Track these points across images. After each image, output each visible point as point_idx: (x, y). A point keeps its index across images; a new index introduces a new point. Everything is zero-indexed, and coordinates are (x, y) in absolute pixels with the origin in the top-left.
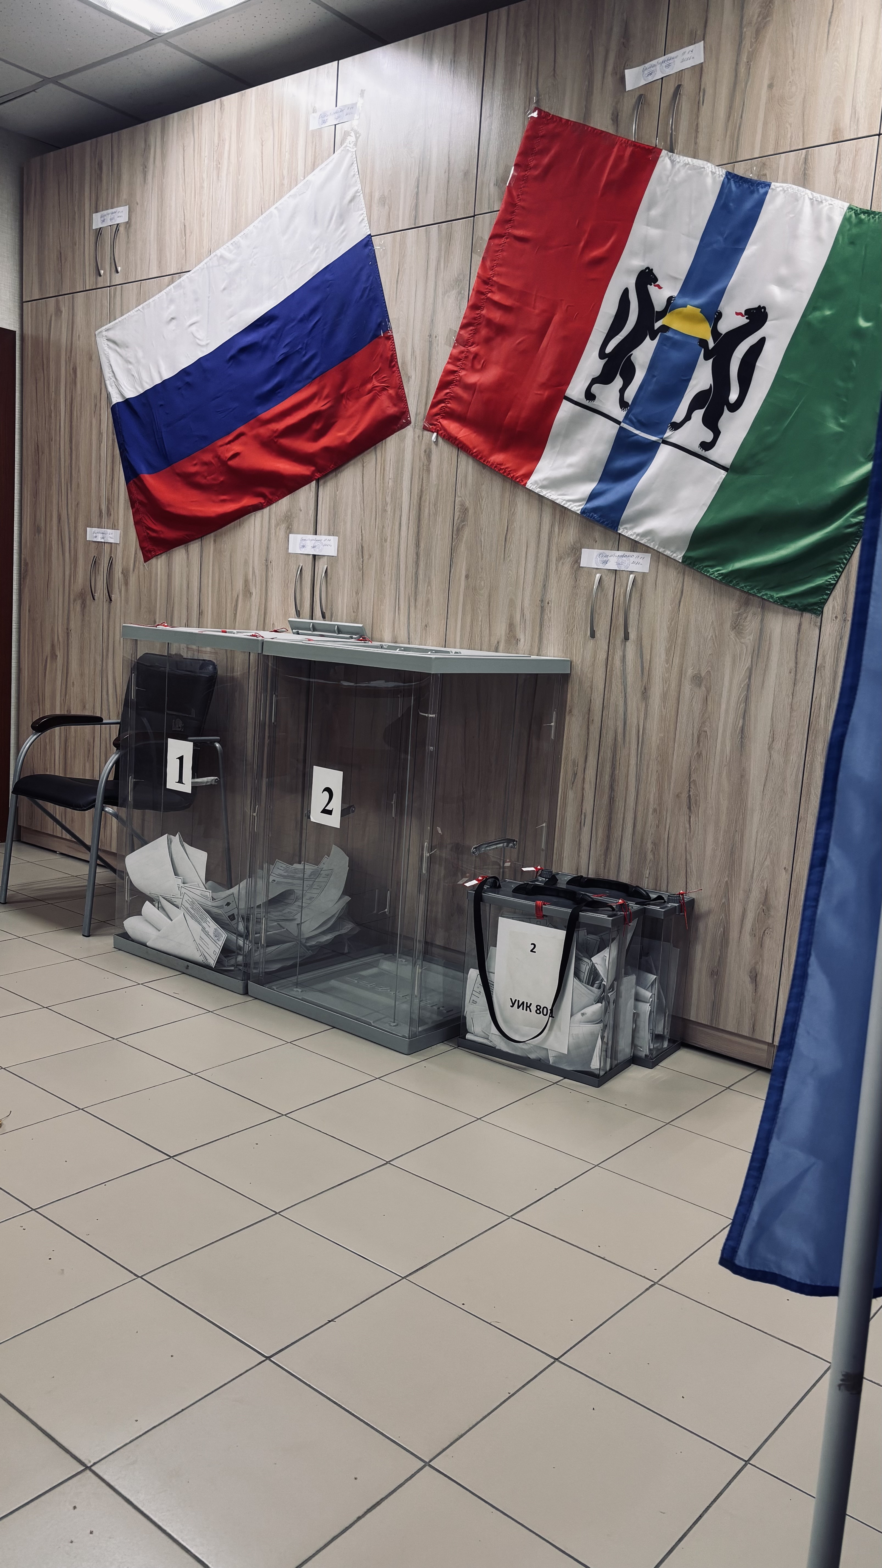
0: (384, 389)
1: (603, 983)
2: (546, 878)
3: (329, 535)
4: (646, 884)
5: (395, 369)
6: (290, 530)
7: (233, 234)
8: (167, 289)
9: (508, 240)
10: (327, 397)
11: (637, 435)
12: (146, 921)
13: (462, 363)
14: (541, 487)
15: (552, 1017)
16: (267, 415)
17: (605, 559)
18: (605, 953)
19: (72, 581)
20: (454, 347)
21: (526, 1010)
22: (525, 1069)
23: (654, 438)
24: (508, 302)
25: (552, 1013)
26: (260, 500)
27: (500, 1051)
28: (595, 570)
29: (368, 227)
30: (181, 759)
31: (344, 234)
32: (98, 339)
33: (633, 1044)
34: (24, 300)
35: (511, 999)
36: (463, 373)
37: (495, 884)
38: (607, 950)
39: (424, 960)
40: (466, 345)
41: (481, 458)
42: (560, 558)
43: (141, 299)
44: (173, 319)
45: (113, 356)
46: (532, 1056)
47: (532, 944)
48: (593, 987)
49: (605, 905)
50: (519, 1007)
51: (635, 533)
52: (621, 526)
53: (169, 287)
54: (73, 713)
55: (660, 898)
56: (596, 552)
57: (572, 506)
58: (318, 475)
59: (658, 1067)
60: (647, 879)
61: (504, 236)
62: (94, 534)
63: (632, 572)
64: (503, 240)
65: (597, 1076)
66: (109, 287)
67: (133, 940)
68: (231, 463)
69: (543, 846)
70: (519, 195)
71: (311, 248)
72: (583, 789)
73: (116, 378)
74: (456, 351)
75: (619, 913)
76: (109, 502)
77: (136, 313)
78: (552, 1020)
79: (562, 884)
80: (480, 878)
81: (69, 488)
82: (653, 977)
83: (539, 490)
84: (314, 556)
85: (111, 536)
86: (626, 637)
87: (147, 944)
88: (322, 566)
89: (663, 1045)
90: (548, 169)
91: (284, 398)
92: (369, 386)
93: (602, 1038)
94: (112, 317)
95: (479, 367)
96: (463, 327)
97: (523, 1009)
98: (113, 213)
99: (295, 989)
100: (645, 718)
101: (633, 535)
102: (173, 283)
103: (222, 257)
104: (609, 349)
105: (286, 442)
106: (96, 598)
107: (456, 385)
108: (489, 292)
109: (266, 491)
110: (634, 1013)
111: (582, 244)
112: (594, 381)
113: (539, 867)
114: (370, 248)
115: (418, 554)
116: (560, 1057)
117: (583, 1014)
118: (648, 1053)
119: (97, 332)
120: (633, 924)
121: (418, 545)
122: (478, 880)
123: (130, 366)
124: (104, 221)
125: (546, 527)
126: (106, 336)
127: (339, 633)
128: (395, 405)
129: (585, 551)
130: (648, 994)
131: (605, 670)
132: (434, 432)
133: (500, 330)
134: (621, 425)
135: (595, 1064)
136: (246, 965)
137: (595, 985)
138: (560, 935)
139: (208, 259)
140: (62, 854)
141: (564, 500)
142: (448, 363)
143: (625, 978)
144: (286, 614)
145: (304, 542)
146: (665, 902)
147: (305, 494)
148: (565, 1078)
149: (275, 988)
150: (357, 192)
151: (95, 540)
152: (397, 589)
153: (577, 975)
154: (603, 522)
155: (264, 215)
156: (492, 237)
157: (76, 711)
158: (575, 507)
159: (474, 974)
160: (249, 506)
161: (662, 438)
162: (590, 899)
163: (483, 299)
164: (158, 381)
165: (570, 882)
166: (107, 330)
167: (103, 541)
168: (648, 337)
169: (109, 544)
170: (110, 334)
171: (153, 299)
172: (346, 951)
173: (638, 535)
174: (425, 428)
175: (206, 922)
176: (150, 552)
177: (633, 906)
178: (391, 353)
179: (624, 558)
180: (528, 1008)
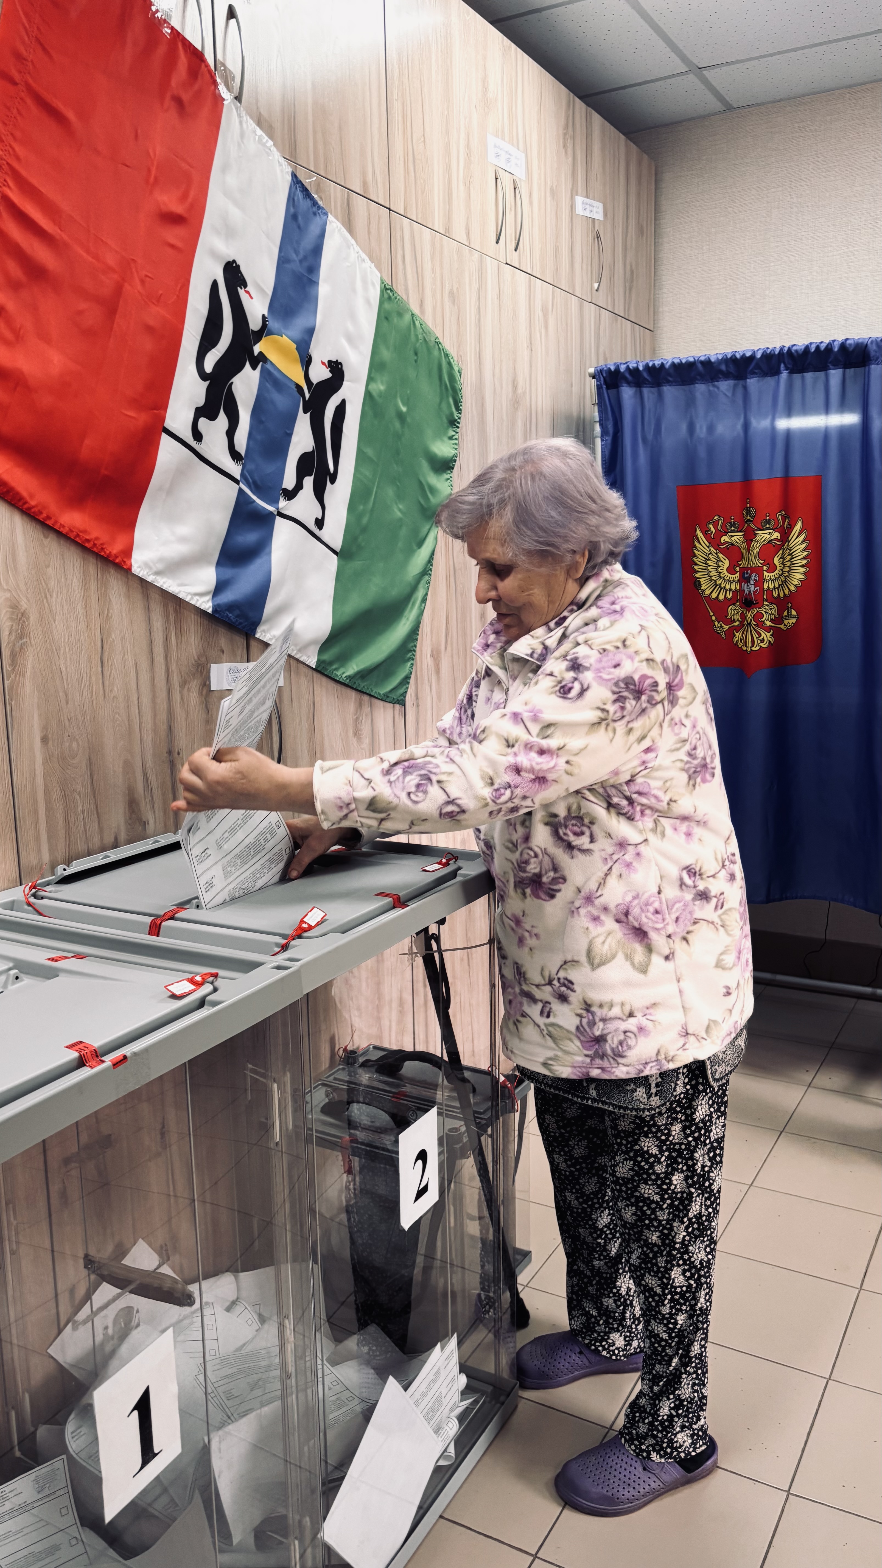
11: (256, 502)
14: (152, 573)
23: (269, 507)
52: (261, 628)
56: (226, 666)
57: (200, 602)
83: (151, 576)
101: (272, 638)
104: (209, 366)
112: (197, 411)
125: (158, 637)
129: (214, 667)
134: (239, 486)
141: (189, 593)
154: (236, 626)
158: (204, 605)
161: (277, 508)
168: (248, 365)
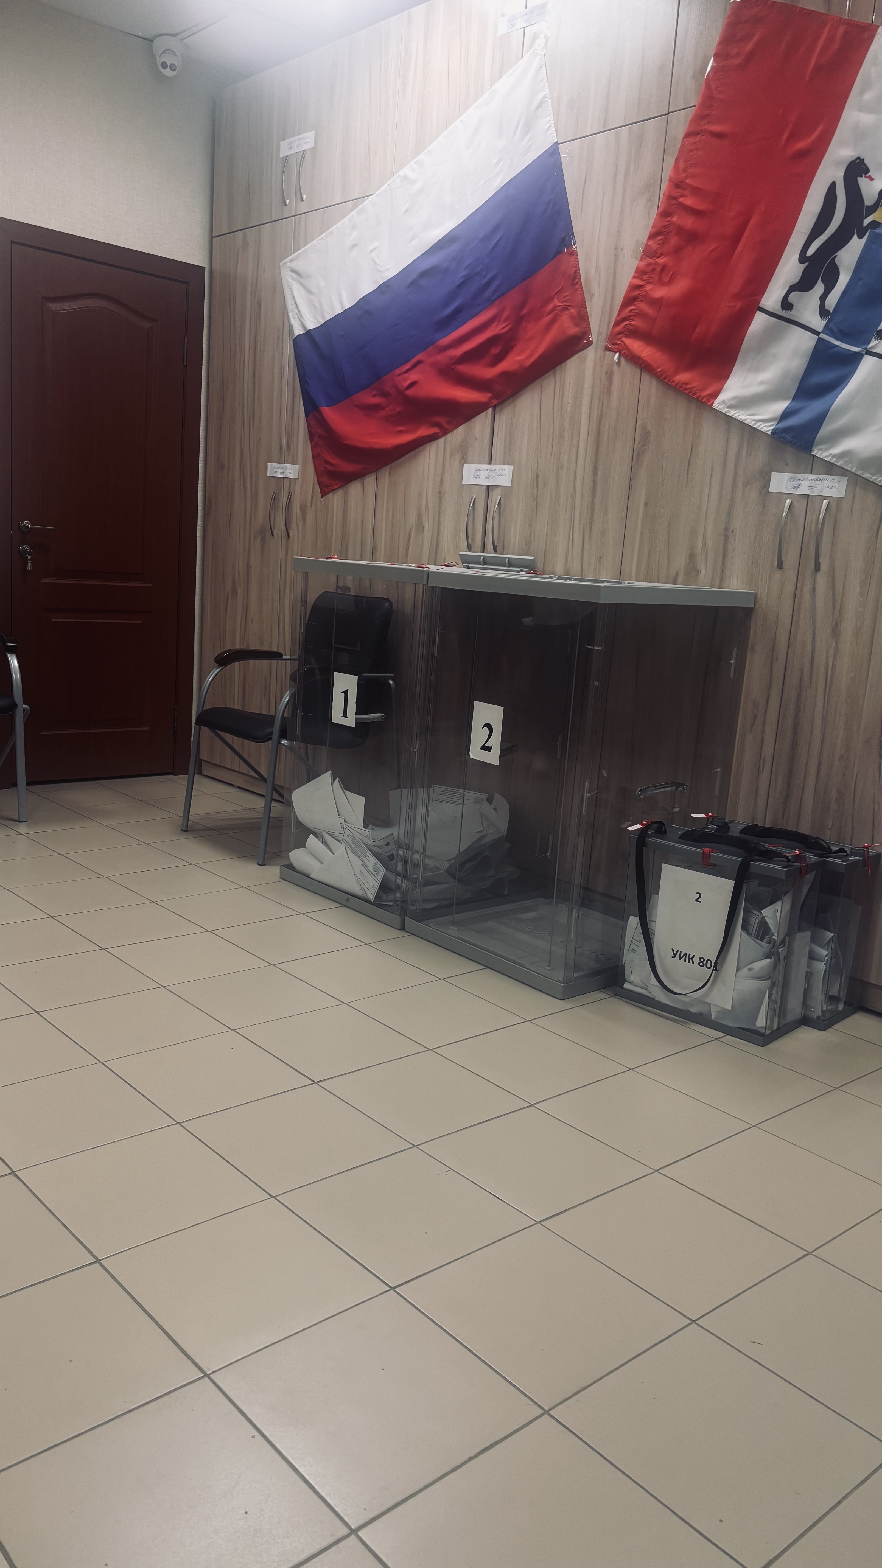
0: (566, 308)
1: (774, 937)
2: (717, 826)
3: (504, 464)
4: (829, 836)
5: (577, 286)
6: (464, 460)
7: (417, 153)
8: (350, 215)
9: (704, 137)
10: (506, 320)
11: (837, 346)
12: (310, 853)
13: (649, 277)
14: (728, 407)
15: (716, 970)
16: (445, 341)
17: (797, 483)
18: (778, 906)
19: (253, 517)
20: (641, 260)
21: (689, 962)
22: (684, 1022)
23: (856, 349)
24: (701, 206)
25: (717, 965)
26: (436, 430)
27: (659, 1002)
28: (785, 495)
29: (555, 135)
30: (346, 692)
31: (530, 143)
32: (282, 270)
33: (805, 1005)
34: (213, 236)
35: (673, 949)
36: (649, 287)
37: (661, 830)
38: (779, 903)
39: (582, 905)
40: (655, 257)
41: (665, 378)
42: (746, 484)
43: (325, 227)
44: (355, 245)
45: (296, 287)
46: (693, 1010)
47: (697, 893)
48: (762, 941)
49: (779, 855)
50: (680, 958)
51: (831, 454)
52: (815, 447)
53: (352, 213)
54: (252, 648)
55: (842, 850)
56: (787, 476)
57: (762, 426)
58: (495, 402)
59: (830, 1030)
60: (829, 831)
61: (699, 134)
62: (275, 470)
63: (825, 497)
64: (698, 138)
65: (763, 1035)
66: (294, 216)
67: (298, 872)
68: (408, 392)
69: (717, 793)
70: (717, 88)
71: (495, 161)
72: (763, 732)
73: (299, 310)
74: (643, 264)
75: (795, 864)
76: (289, 435)
77: (319, 241)
78: (715, 973)
79: (735, 831)
80: (644, 822)
81: (252, 423)
82: (830, 935)
83: (726, 409)
84: (488, 486)
85: (290, 471)
86: (817, 568)
87: (311, 876)
88: (496, 497)
89: (837, 1007)
90: (750, 56)
91: (463, 323)
92: (551, 306)
93: (770, 996)
94: (296, 248)
95: (667, 279)
96: (652, 236)
97: (685, 961)
98: (299, 140)
99: (452, 928)
100: (835, 657)
101: (829, 456)
102: (356, 208)
103: (405, 178)
104: (811, 252)
105: (464, 369)
106: (275, 535)
107: (641, 301)
108: (681, 196)
109: (442, 420)
110: (807, 972)
111: (785, 136)
112: (792, 288)
113: (710, 814)
114: (556, 156)
115: (595, 482)
116: (724, 1012)
117: (750, 969)
118: (820, 1014)
119: (281, 264)
120: (810, 877)
121: (595, 472)
122: (641, 824)
123: (312, 297)
124: (290, 148)
125: (733, 449)
126: (290, 267)
127: (510, 567)
128: (576, 325)
129: (775, 476)
130: (824, 952)
131: (792, 603)
132: (616, 352)
133: (691, 238)
134: (820, 336)
135: (761, 1022)
136: (403, 901)
137: (765, 940)
138: (729, 885)
139: (391, 180)
140: (239, 787)
141: (754, 420)
142: (634, 277)
143: (798, 934)
144: (457, 548)
145: (478, 473)
146: (848, 855)
147: (482, 422)
148: (728, 1035)
149: (431, 925)
150: (545, 97)
151: (275, 475)
152: (572, 519)
153: (745, 928)
154: (796, 443)
155: (449, 129)
156: (687, 135)
157: (254, 646)
158: (765, 428)
159: (634, 921)
160: (424, 437)
161: (866, 349)
162: (764, 849)
163: (674, 205)
164: (339, 311)
165: (742, 831)
166: (291, 261)
167: (282, 476)
168: (855, 236)
169: (289, 479)
170: (294, 265)
171: (336, 226)
172: (506, 892)
173: (834, 456)
174: (607, 349)
175: (366, 856)
176: (327, 486)
177: (811, 858)
178: (574, 269)
179: (818, 482)
180: (691, 960)
